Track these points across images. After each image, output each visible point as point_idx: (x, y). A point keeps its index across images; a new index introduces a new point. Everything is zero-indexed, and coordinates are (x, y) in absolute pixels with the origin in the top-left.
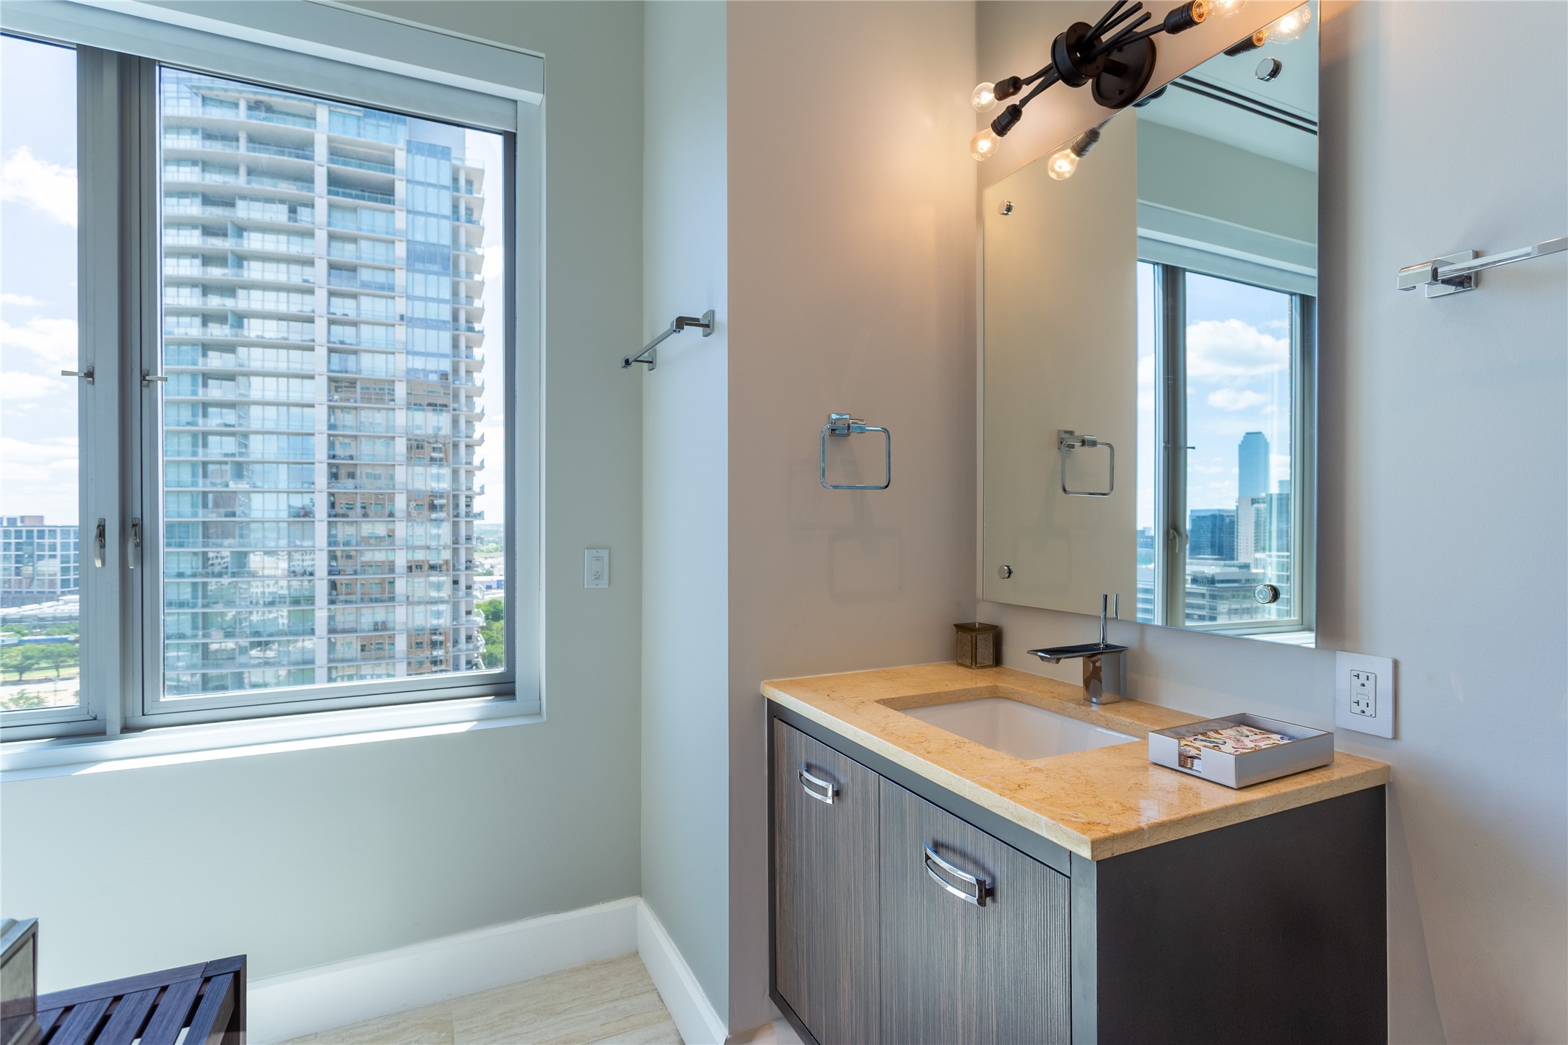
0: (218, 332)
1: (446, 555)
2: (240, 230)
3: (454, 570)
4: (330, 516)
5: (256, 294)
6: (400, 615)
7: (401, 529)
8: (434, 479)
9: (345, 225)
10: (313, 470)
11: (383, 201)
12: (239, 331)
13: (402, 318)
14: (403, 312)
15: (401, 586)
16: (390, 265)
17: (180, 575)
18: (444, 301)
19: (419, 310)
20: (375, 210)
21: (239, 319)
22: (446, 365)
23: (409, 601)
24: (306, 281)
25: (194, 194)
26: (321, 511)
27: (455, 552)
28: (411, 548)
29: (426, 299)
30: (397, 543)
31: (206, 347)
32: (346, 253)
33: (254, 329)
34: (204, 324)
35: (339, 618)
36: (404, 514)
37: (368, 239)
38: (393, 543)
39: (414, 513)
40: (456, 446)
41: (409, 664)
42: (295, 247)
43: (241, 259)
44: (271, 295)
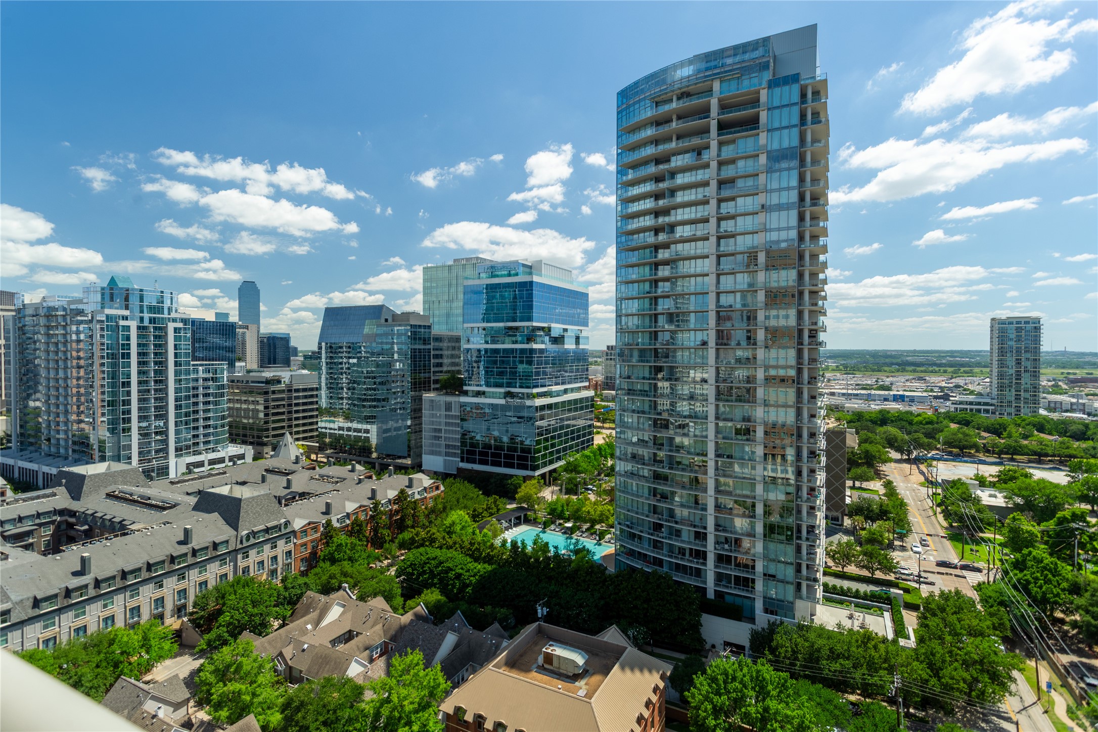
0: (662, 237)
1: (792, 373)
2: (673, 174)
3: (798, 383)
4: (717, 344)
5: (680, 211)
6: (759, 413)
7: (761, 353)
8: (786, 318)
9: (728, 152)
10: (708, 316)
11: (751, 129)
12: (671, 235)
13: (763, 206)
14: (764, 202)
15: (760, 393)
16: (756, 172)
17: (644, 378)
18: (793, 188)
19: (775, 199)
20: (747, 137)
21: (672, 227)
22: (793, 234)
23: (766, 404)
24: (705, 196)
25: (652, 161)
26: (712, 343)
27: (799, 371)
28: (767, 368)
29: (780, 190)
30: (758, 362)
31: (657, 248)
32: (729, 172)
33: (680, 232)
34: (656, 234)
35: (722, 409)
36: (763, 344)
37: (742, 158)
38: (755, 363)
39: (770, 342)
40: (801, 293)
41: (765, 447)
42: (700, 176)
43: (672, 192)
44: (687, 210)
